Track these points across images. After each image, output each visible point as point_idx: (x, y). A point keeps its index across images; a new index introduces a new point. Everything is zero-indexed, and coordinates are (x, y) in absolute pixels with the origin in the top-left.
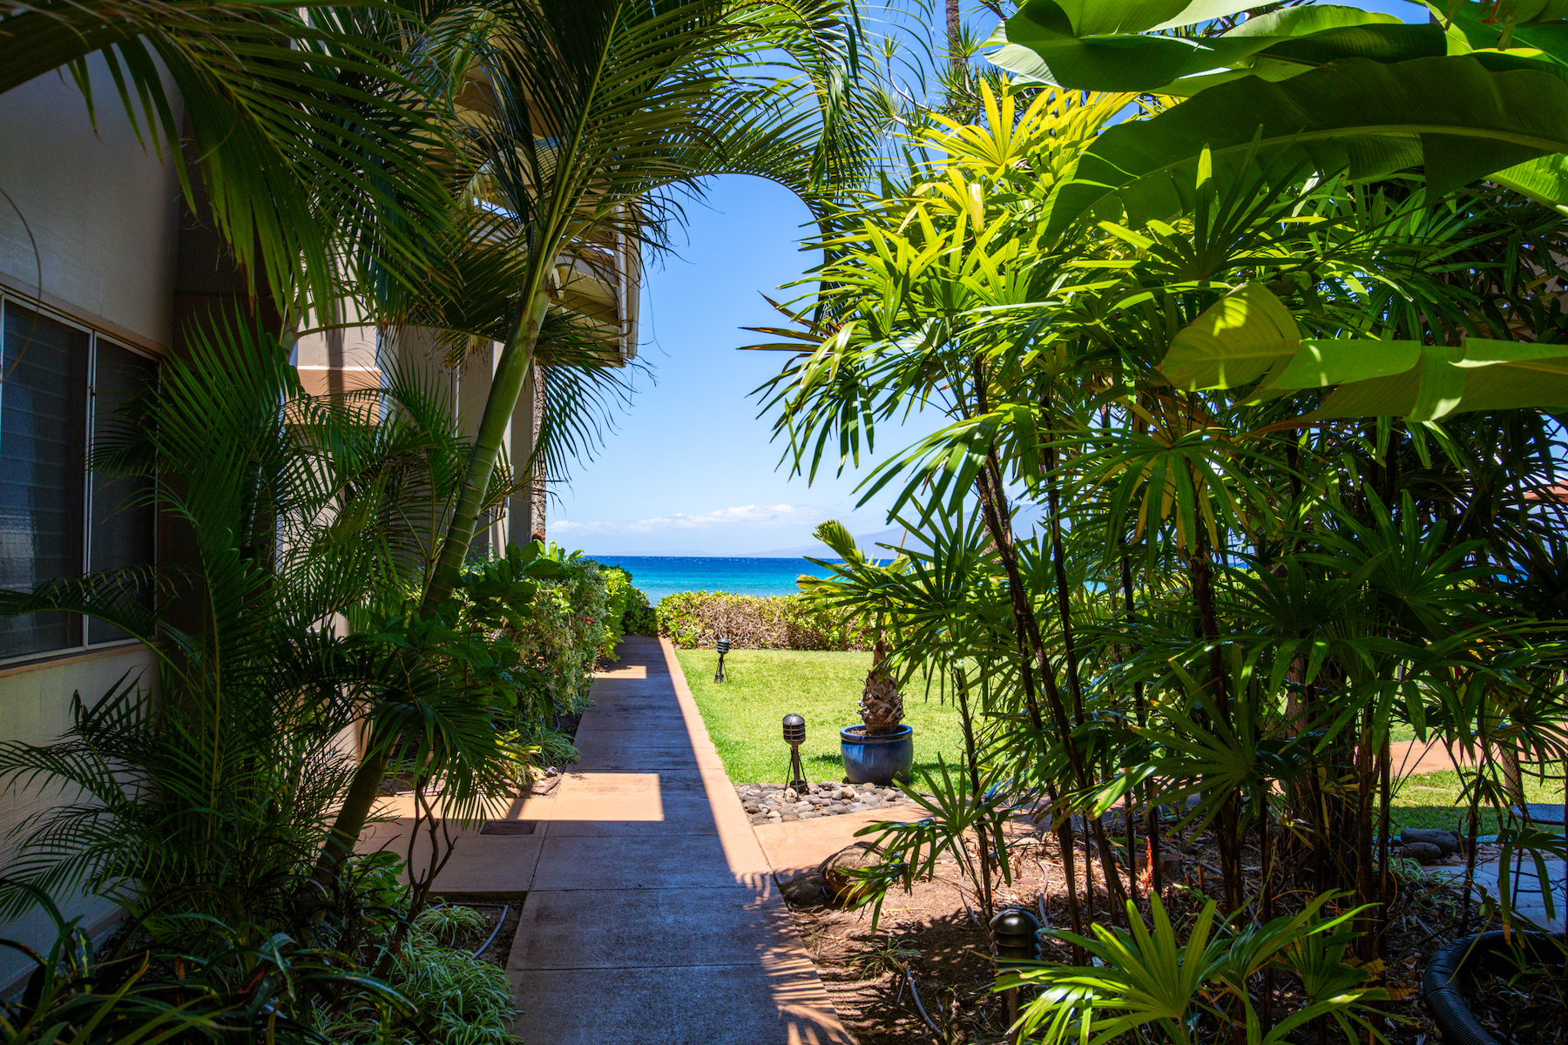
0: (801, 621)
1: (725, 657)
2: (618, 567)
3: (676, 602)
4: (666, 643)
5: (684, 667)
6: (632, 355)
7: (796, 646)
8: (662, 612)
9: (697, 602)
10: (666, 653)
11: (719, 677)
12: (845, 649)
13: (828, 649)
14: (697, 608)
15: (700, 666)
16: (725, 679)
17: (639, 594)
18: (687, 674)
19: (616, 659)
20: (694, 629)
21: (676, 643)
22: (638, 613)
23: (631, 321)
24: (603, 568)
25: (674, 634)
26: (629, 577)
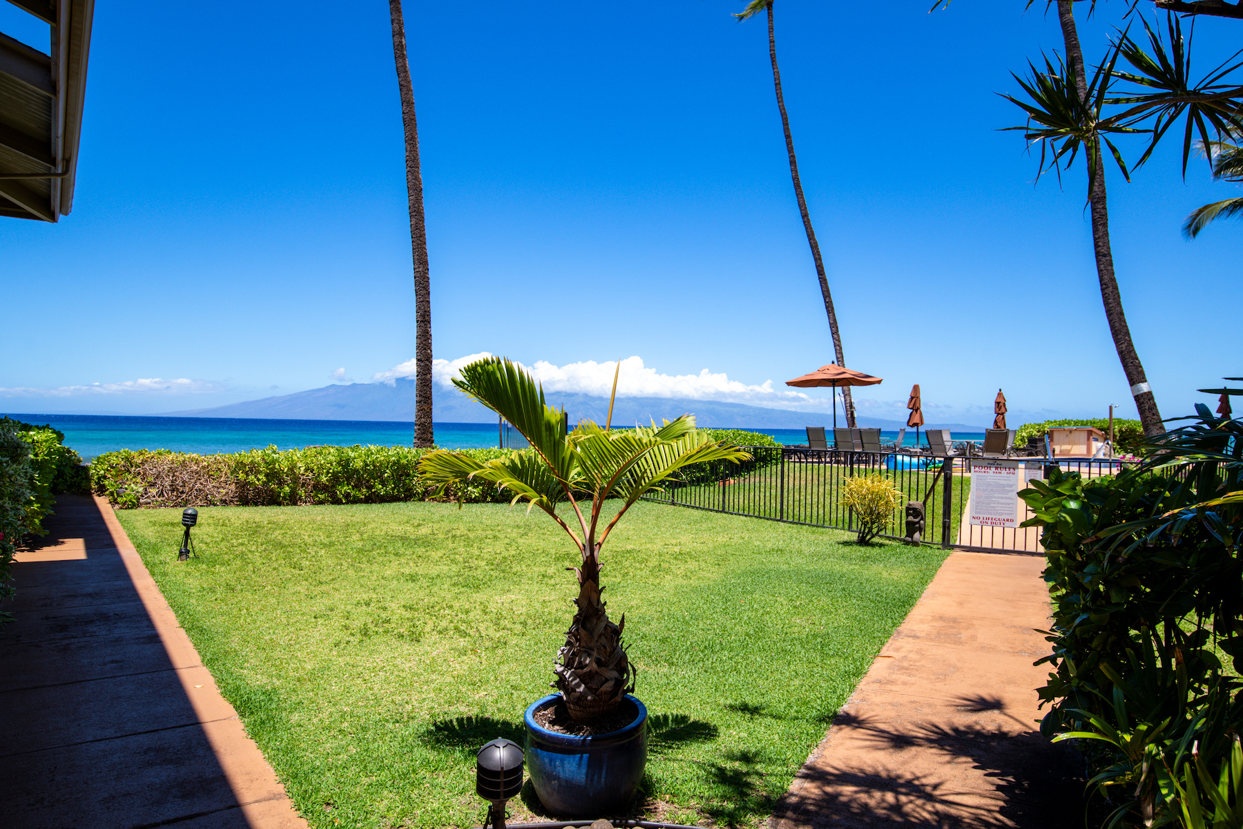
0: (252, 478)
1: (192, 531)
2: (48, 426)
3: (114, 460)
4: (102, 502)
5: (133, 537)
6: (65, 209)
7: (244, 501)
8: (96, 470)
9: (138, 460)
10: (105, 516)
11: (184, 554)
12: (295, 504)
13: (279, 504)
14: (137, 466)
15: (150, 534)
16: (191, 555)
17: (69, 451)
18: (138, 546)
19: (43, 533)
20: (135, 487)
21: (114, 502)
22: (68, 471)
23: (67, 161)
24: (27, 428)
25: (112, 494)
26: (60, 437)
